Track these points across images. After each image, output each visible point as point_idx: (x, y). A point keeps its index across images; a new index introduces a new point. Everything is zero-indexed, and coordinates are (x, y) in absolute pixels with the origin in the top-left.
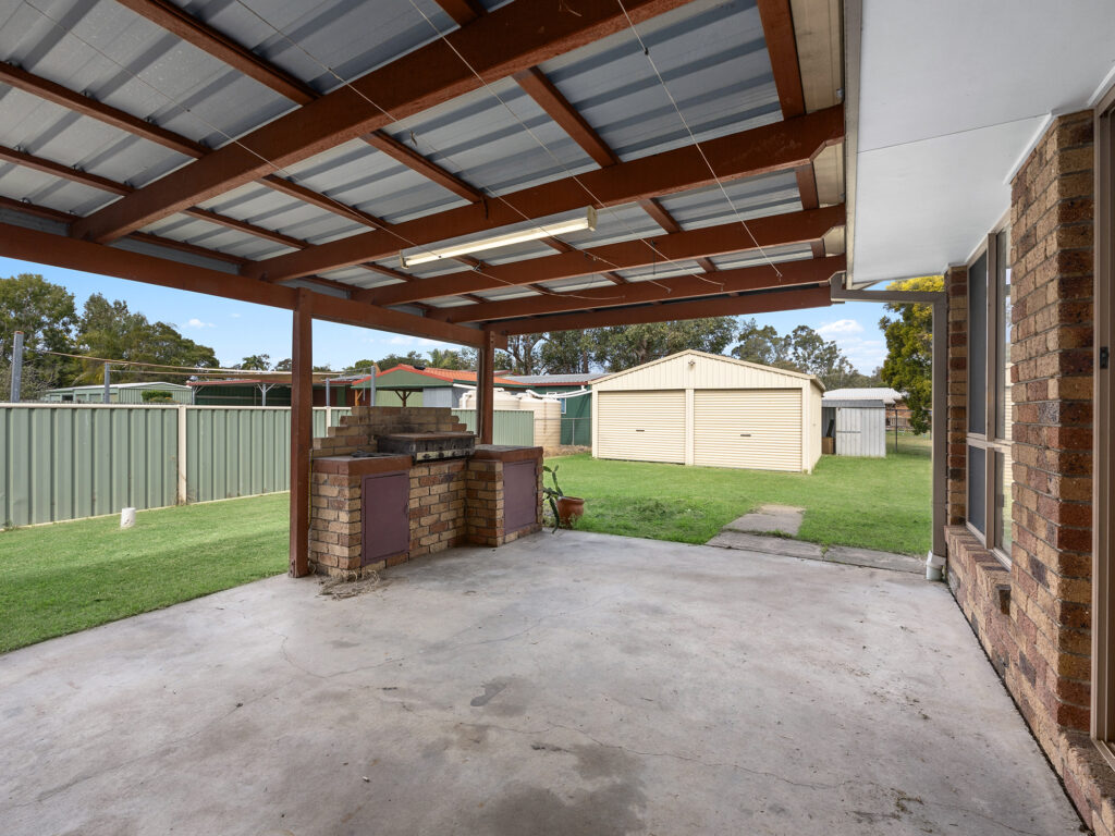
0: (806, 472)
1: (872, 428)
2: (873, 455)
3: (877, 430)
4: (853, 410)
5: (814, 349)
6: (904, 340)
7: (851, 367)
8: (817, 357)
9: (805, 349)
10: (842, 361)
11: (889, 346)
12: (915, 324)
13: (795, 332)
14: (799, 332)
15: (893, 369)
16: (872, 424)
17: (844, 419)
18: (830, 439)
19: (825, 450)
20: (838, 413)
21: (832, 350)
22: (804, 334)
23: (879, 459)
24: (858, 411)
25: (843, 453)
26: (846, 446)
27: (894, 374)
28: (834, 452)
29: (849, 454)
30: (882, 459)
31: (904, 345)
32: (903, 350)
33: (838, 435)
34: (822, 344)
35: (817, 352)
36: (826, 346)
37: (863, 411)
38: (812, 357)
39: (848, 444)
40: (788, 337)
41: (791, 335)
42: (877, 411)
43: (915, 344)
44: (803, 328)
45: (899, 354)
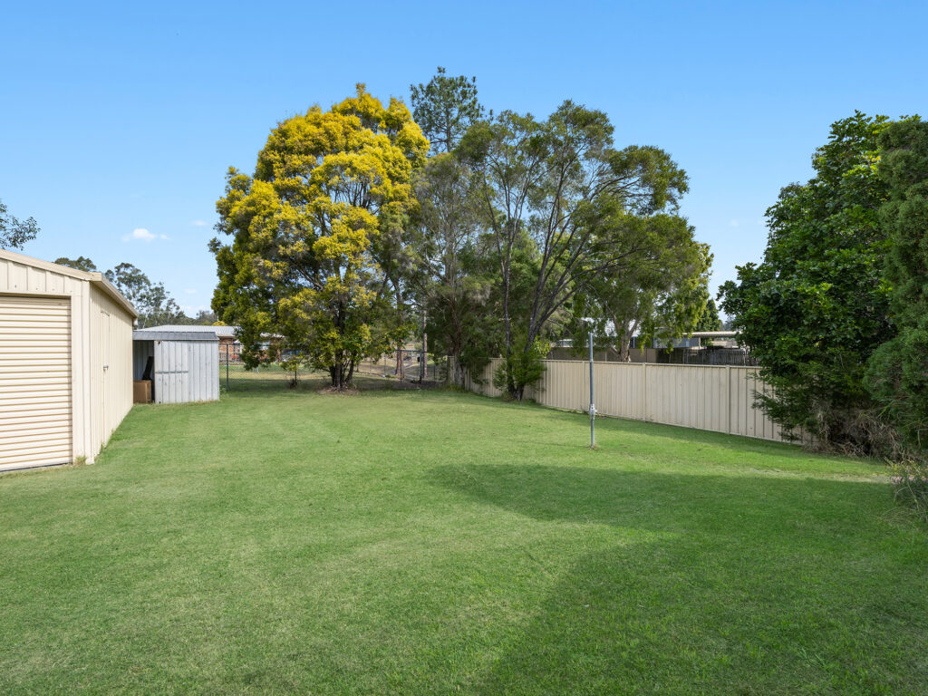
0: (82, 461)
1: (203, 365)
2: (204, 399)
3: (209, 368)
4: (179, 344)
5: (140, 288)
6: (238, 266)
7: (178, 308)
8: (143, 297)
9: (130, 286)
10: (171, 302)
11: (220, 274)
12: (251, 246)
13: (118, 268)
14: (122, 270)
15: (224, 299)
16: (203, 361)
17: (165, 356)
18: (146, 384)
19: (138, 398)
20: (157, 348)
21: (159, 291)
22: (129, 271)
23: (212, 403)
24: (185, 345)
25: (166, 400)
26: (169, 390)
27: (225, 305)
28: (153, 398)
29: (173, 401)
30: (216, 402)
31: (237, 272)
32: (237, 277)
33: (157, 377)
34: (149, 283)
35: (142, 291)
36: (152, 287)
37: (191, 345)
38: (138, 296)
39: (173, 387)
40: (109, 272)
41: (114, 270)
42: (209, 345)
43: (249, 270)
44: (127, 266)
45: (231, 282)
